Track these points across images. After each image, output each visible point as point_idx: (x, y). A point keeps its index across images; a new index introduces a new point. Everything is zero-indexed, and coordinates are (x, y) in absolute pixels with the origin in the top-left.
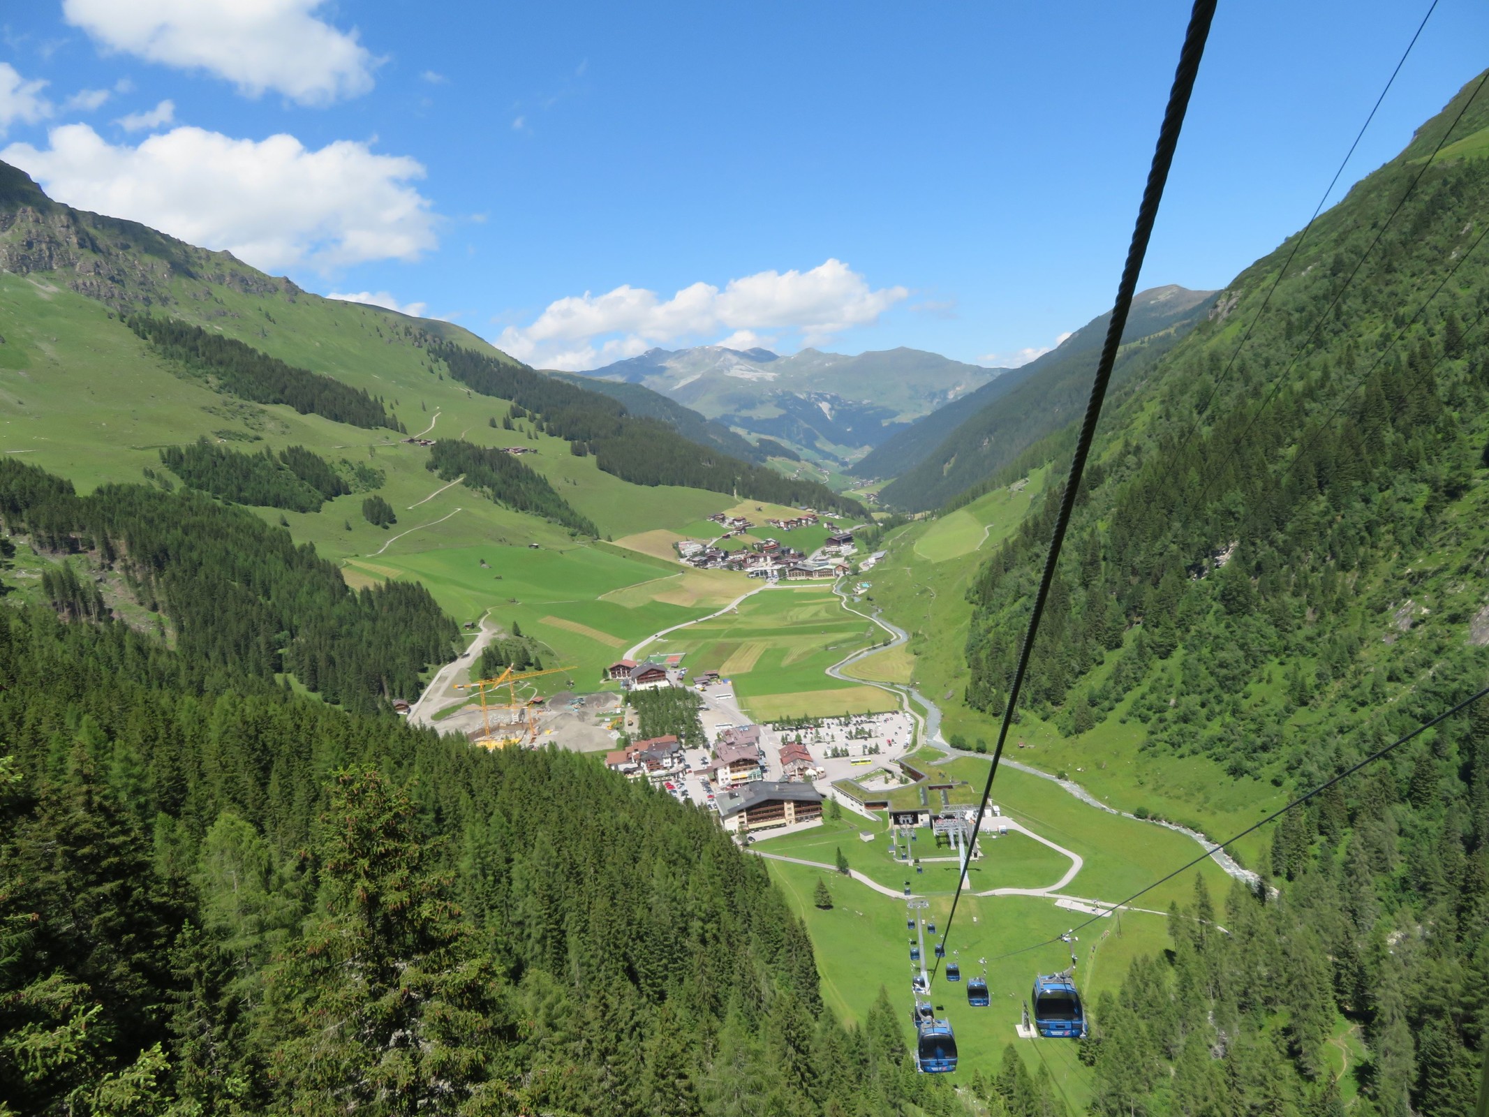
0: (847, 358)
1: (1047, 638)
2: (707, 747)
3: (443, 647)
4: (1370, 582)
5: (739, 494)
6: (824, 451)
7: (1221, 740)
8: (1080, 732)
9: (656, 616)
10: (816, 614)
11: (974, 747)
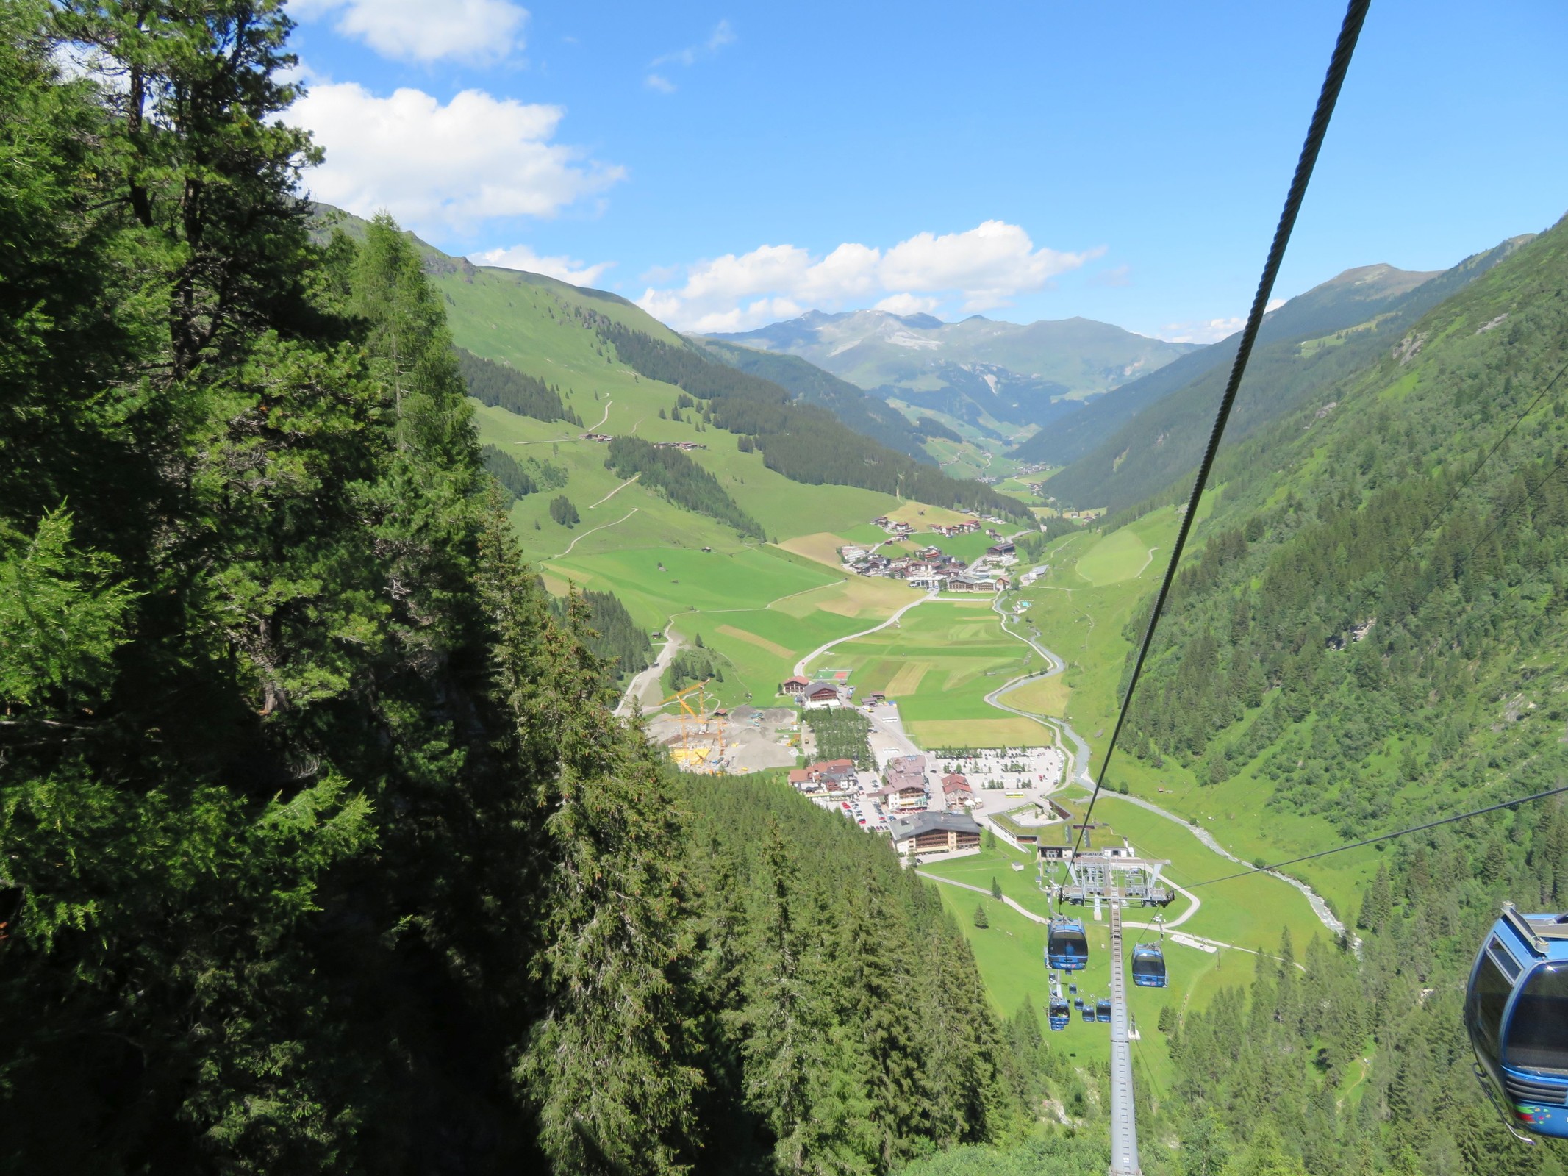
0: (1017, 327)
1: (1193, 691)
2: (877, 770)
3: (637, 656)
4: (1489, 672)
5: (901, 494)
6: (986, 429)
7: (1338, 804)
8: (1215, 783)
9: (823, 627)
10: (976, 634)
11: (1118, 788)
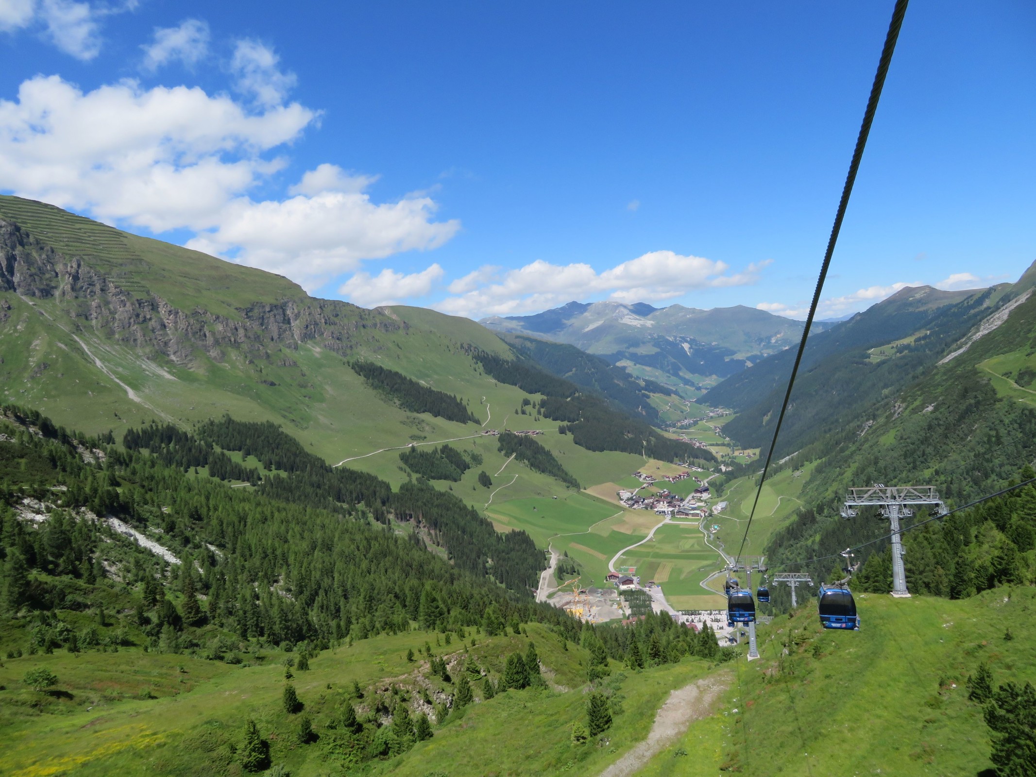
3: (541, 562)
5: (646, 454)
6: (685, 379)
